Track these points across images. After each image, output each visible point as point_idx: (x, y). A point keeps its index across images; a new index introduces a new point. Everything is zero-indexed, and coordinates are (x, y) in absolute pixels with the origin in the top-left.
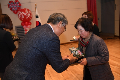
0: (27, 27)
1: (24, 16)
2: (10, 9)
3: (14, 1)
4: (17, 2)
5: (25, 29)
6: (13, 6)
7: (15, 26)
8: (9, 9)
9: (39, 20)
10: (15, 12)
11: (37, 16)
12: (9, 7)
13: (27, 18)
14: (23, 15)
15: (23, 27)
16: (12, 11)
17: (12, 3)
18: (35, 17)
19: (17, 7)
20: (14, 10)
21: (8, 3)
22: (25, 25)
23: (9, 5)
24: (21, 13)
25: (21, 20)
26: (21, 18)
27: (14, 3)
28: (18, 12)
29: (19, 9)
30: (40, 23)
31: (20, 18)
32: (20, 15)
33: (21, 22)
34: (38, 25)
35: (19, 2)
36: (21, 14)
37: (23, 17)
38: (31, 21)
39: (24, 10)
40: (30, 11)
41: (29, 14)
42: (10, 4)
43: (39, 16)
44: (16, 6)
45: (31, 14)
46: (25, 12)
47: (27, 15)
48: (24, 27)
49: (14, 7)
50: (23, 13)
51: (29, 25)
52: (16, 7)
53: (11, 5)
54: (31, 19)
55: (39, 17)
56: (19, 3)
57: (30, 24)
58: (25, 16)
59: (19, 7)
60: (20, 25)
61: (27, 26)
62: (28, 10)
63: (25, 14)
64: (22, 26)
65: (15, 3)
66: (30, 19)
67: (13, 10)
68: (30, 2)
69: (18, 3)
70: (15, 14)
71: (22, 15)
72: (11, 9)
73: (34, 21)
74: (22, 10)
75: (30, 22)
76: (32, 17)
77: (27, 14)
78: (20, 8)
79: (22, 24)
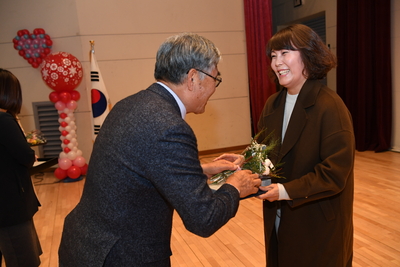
0: (66, 107)
1: (58, 73)
2: (20, 54)
3: (31, 32)
4: (39, 33)
5: (59, 112)
6: (29, 45)
7: (33, 103)
8: (17, 52)
9: (100, 86)
10: (35, 62)
11: (95, 77)
12: (16, 48)
13: (67, 80)
14: (55, 71)
15: (54, 106)
16: (25, 58)
17: (26, 36)
18: (90, 78)
19: (39, 48)
20: (31, 57)
21: (15, 35)
22: (60, 99)
23: (16, 43)
24: (48, 65)
25: (49, 85)
26: (48, 81)
27: (30, 37)
28: (41, 62)
29: (46, 53)
30: (103, 96)
31: (46, 81)
32: (45, 73)
33: (51, 91)
34: (97, 101)
35: (47, 32)
36: (49, 68)
37: (55, 77)
38: (77, 89)
39: (58, 59)
40: (77, 61)
41: (73, 71)
42: (21, 40)
43: (99, 75)
44: (38, 44)
45: (79, 70)
46: (60, 64)
47: (65, 73)
48: (59, 105)
49: (30, 48)
50: (54, 66)
51: (72, 99)
52: (36, 49)
53: (23, 42)
54: (79, 83)
55: (100, 78)
56: (47, 38)
57: (76, 97)
58: (60, 75)
59: (45, 49)
60: (48, 99)
61: (66, 102)
62: (71, 58)
63: (61, 70)
64: (51, 103)
65: (34, 36)
66: (76, 82)
67: (28, 56)
68: (78, 35)
69: (42, 36)
70: (33, 66)
71: (52, 71)
72: (22, 53)
73: (86, 88)
74: (52, 57)
75: (77, 93)
76: (81, 79)
77: (65, 69)
78: (49, 52)
79: (51, 97)
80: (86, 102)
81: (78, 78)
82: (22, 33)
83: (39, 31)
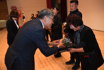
0: (19, 18)
9: (24, 15)
11: (23, 14)
21: (11, 7)
23: (11, 8)
27: (13, 7)
30: (24, 16)
39: (18, 11)
41: (20, 13)
45: (21, 13)
57: (20, 16)
62: (20, 11)
73: (22, 15)
80: (22, 17)
81: (21, 14)
82: (12, 7)
83: (15, 7)
